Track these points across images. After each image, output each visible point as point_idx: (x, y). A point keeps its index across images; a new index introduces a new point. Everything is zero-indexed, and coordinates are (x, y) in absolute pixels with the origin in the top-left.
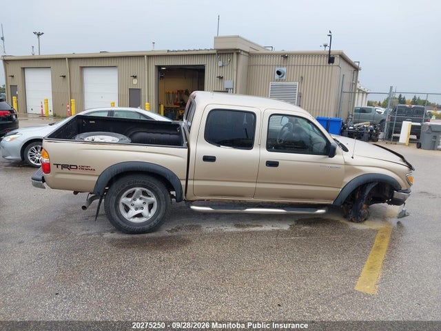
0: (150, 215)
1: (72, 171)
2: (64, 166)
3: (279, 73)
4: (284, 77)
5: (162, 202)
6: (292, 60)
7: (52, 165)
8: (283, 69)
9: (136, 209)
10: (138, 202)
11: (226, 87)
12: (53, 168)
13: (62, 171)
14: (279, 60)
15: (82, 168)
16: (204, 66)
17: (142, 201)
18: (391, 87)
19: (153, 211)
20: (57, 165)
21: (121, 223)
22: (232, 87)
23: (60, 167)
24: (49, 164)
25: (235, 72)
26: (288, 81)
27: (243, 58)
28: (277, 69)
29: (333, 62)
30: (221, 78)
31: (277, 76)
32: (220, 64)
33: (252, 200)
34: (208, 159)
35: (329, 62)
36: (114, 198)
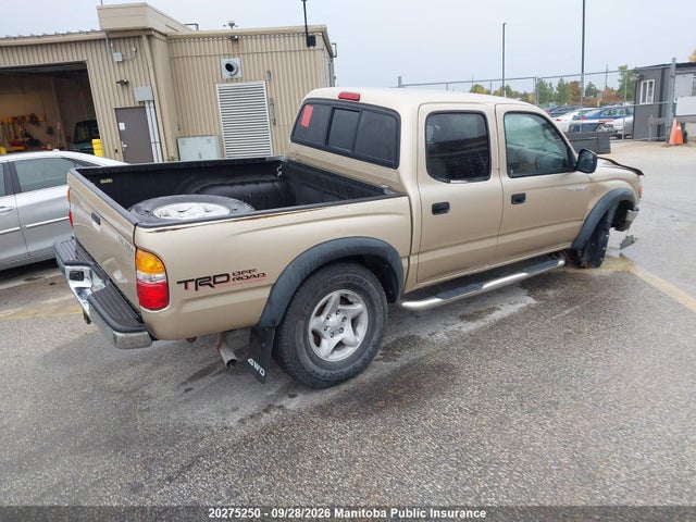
0: (360, 339)
1: (218, 288)
2: (201, 282)
3: (229, 67)
4: (239, 75)
5: (377, 308)
6: (248, 45)
7: (173, 287)
8: (235, 61)
9: (333, 335)
10: (335, 320)
11: (139, 98)
12: (176, 291)
13: (196, 294)
14: (226, 45)
15: (240, 276)
16: (83, 64)
17: (340, 316)
18: (400, 78)
19: (362, 330)
20: (186, 282)
21: (318, 370)
22: (151, 98)
23: (192, 285)
24: (166, 285)
25: (151, 71)
26: (246, 81)
27: (159, 45)
28: (225, 61)
29: (314, 45)
30: (124, 83)
31: (226, 74)
32: (118, 57)
33: (487, 267)
34: (440, 209)
35: (309, 45)
36: (302, 322)
